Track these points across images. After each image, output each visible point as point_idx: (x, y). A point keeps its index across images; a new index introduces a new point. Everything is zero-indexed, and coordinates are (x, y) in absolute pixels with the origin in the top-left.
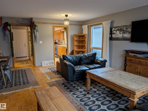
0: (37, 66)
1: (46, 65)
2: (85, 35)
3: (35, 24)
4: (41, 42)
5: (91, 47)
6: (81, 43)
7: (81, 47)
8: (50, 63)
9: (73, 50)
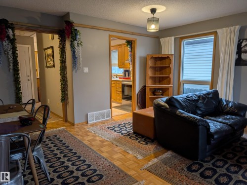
0: (77, 124)
1: (96, 119)
2: (170, 56)
3: (75, 28)
4: (86, 70)
5: (181, 79)
6: (159, 73)
7: (157, 80)
8: (103, 116)
9: (145, 86)
